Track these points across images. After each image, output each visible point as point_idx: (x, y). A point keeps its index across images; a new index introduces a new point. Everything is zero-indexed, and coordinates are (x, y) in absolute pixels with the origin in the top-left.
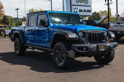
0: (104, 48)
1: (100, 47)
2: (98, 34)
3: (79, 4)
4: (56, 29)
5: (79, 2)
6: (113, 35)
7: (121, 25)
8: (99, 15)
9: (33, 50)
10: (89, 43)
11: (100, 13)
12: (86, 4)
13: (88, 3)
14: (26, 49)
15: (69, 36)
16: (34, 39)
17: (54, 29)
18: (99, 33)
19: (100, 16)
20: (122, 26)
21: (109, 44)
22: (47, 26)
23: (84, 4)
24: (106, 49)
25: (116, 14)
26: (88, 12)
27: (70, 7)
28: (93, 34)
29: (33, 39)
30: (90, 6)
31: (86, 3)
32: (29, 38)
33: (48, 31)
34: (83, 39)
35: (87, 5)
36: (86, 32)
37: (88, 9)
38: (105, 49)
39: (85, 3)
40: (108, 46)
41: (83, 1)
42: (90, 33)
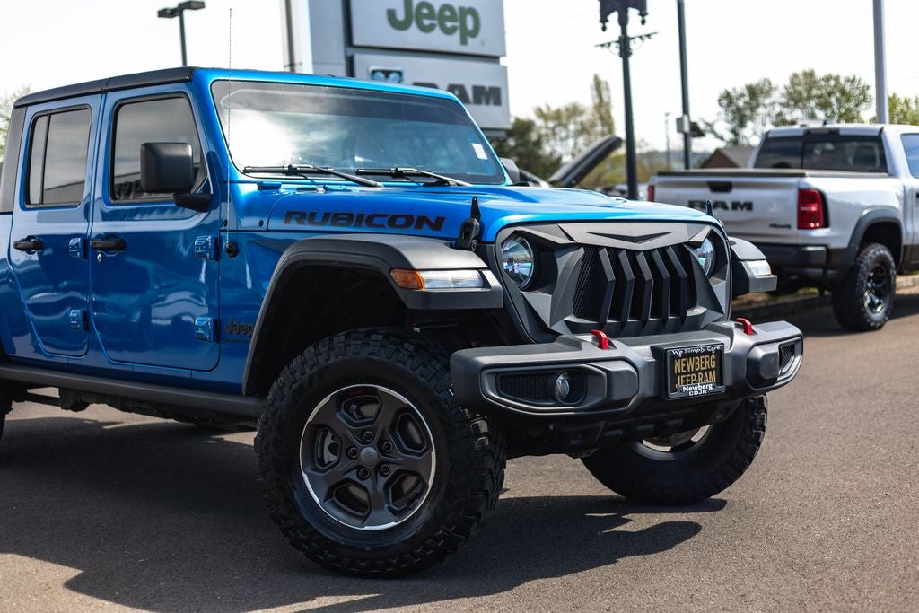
0: (713, 376)
1: (678, 367)
2: (648, 253)
3: (413, 38)
4: (294, 225)
5: (414, 27)
6: (759, 268)
7: (738, 195)
8: (534, 137)
9: (69, 414)
10: (588, 338)
11: (539, 122)
12: (464, 42)
13: (475, 33)
14: (9, 409)
15: (424, 275)
16: (86, 316)
17: (276, 224)
18: (663, 250)
19: (538, 143)
20: (749, 206)
21: (741, 340)
22: (203, 205)
23: (452, 43)
24: (728, 381)
25: (680, 122)
26: (477, 101)
27: (343, 62)
28: (614, 252)
29: (74, 313)
30: (494, 59)
31: (466, 35)
32: (37, 308)
33: (217, 242)
34: (542, 302)
35: (473, 46)
36: (563, 241)
37: (479, 83)
38: (720, 381)
39: (457, 36)
40: (735, 357)
41: (442, 19)
42: (592, 250)
